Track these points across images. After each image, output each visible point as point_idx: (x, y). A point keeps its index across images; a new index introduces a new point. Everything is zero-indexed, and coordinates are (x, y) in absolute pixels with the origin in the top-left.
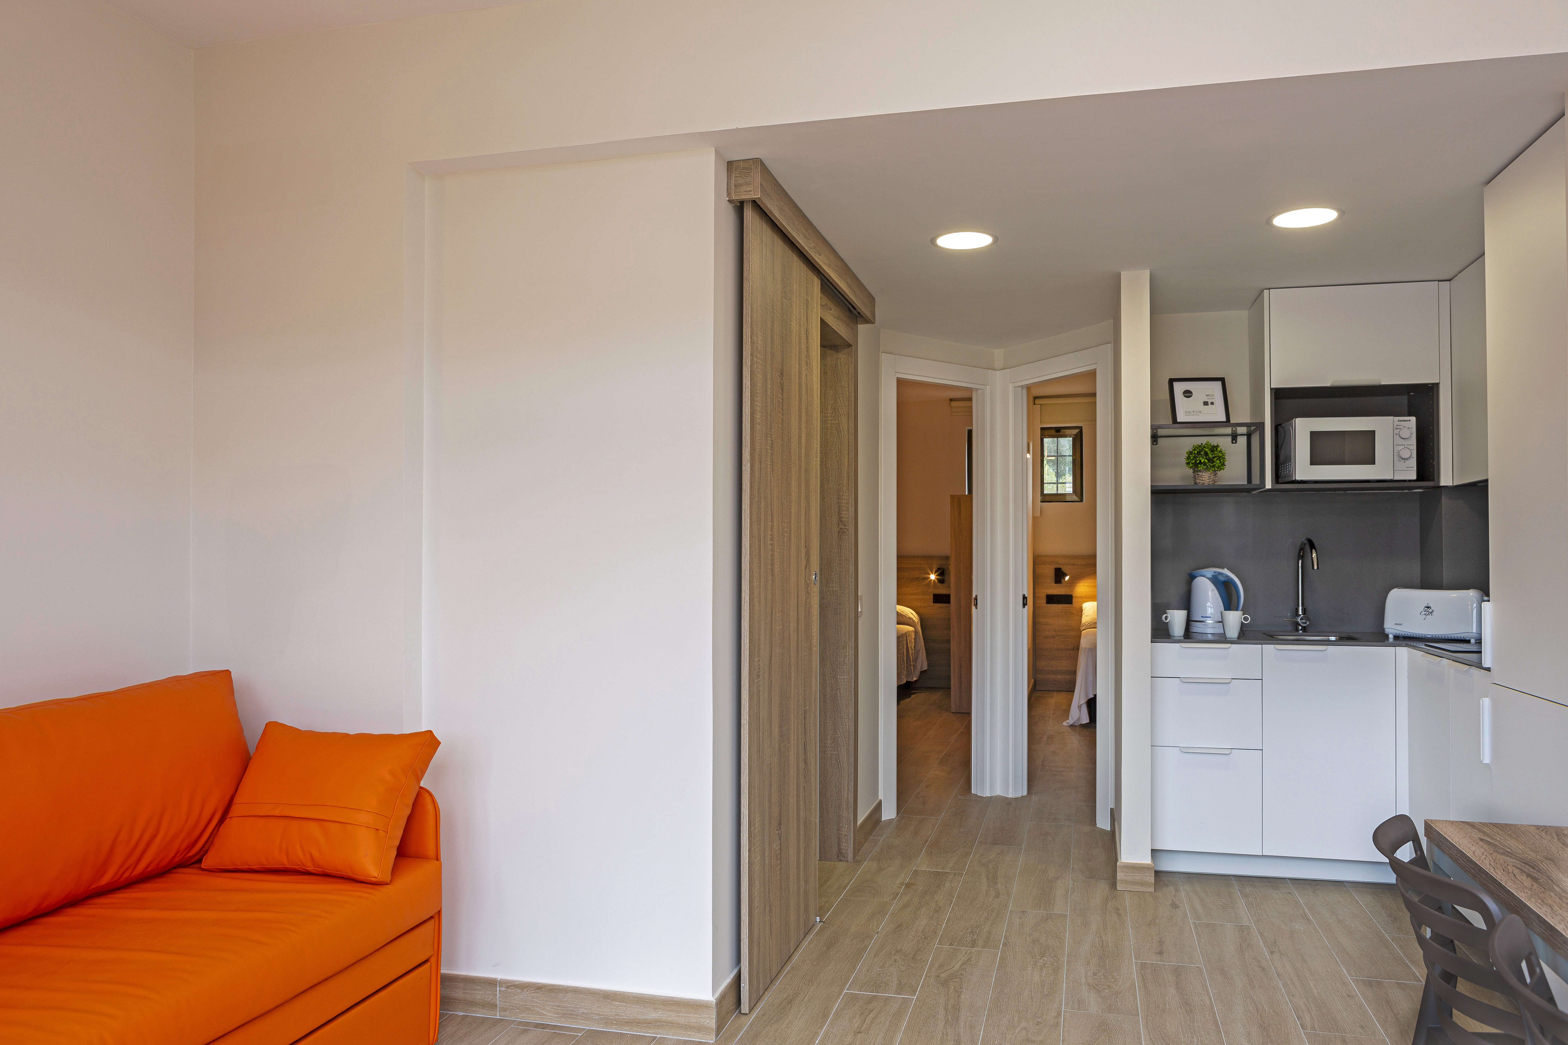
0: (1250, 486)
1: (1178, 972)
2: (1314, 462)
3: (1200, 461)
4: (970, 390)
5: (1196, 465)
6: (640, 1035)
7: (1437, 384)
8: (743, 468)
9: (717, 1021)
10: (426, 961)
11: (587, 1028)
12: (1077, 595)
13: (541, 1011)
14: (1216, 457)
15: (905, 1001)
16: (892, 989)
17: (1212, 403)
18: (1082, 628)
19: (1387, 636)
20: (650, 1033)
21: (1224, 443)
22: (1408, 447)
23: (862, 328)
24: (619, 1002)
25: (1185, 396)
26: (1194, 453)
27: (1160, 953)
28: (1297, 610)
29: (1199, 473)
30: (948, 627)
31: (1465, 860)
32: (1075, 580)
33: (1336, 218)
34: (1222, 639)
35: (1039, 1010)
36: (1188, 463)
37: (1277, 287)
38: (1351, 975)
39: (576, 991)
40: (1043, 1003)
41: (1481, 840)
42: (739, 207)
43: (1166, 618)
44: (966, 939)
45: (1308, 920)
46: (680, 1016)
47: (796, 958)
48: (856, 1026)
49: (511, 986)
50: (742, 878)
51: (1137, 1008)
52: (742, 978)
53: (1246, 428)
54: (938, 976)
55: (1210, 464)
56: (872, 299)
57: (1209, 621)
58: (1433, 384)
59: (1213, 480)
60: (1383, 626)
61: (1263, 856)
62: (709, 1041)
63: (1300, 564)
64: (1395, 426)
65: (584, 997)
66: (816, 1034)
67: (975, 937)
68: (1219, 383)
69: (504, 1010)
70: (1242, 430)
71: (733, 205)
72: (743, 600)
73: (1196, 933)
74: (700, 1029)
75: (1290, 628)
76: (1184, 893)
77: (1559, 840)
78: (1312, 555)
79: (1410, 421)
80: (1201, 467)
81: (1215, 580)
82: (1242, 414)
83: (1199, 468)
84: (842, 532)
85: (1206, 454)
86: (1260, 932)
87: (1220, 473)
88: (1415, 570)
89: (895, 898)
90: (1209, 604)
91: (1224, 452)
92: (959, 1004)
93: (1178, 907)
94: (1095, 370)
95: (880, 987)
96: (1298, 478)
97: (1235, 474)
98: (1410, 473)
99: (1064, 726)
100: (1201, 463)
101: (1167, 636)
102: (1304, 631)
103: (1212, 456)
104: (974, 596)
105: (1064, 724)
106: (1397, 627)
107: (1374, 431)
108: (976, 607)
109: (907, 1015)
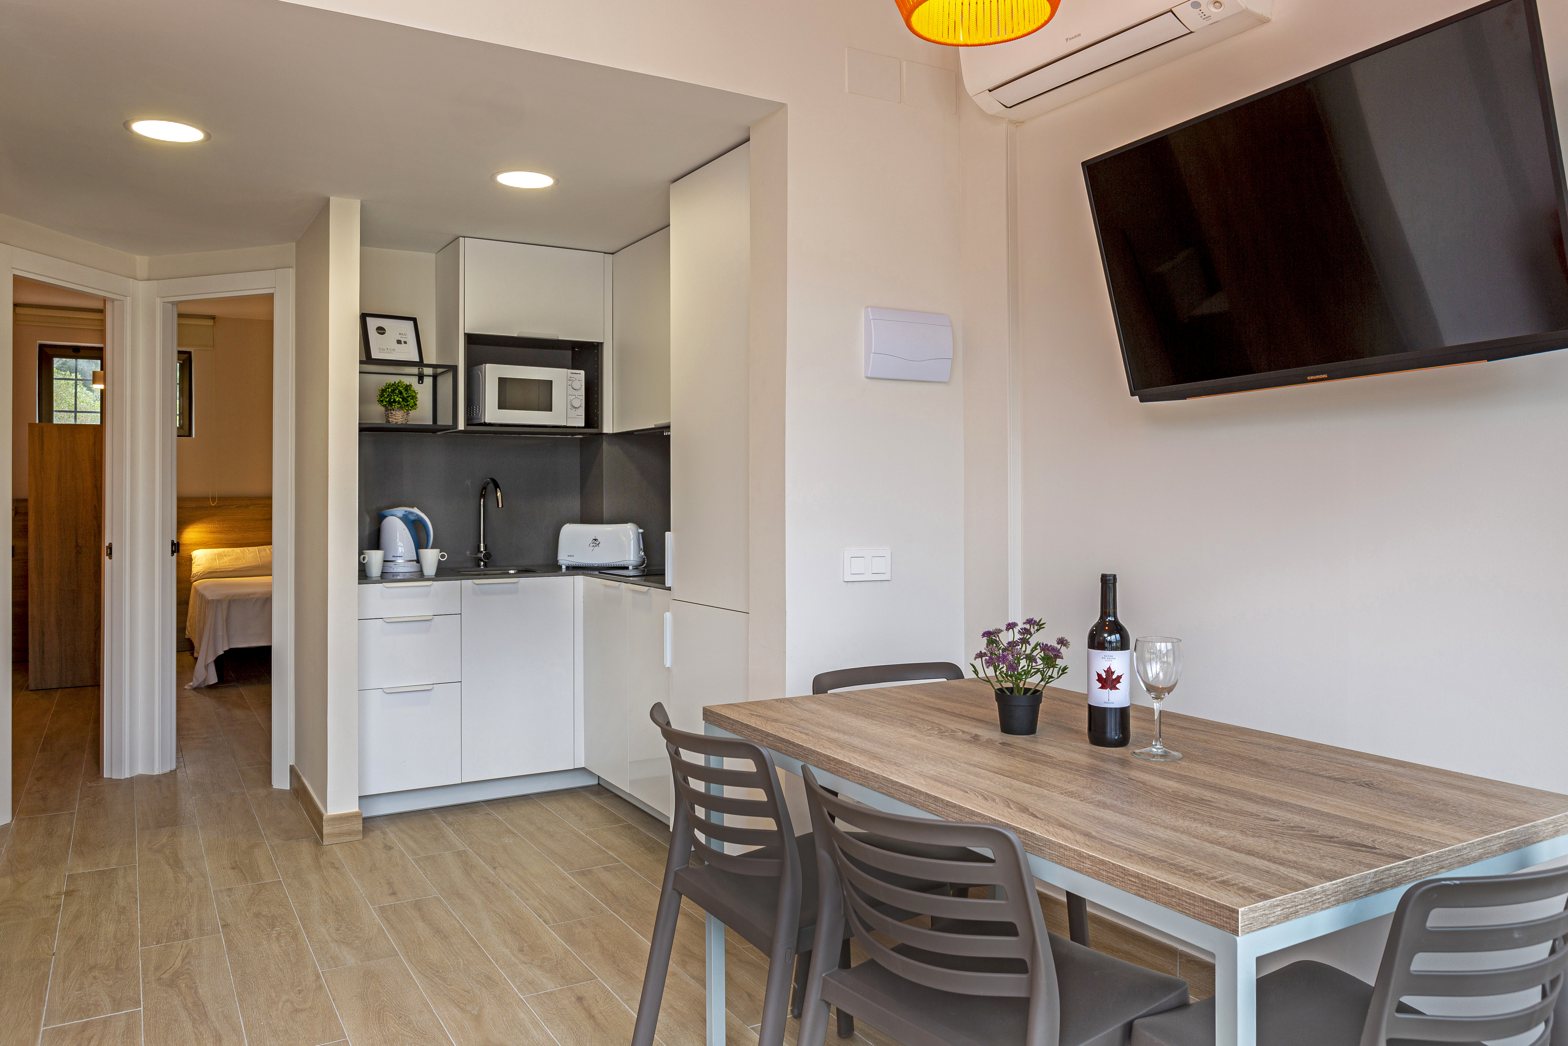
0: (435, 427)
1: (418, 906)
2: (502, 406)
3: (395, 399)
4: (105, 300)
5: (390, 403)
7: (602, 343)
12: (190, 543)
14: (408, 396)
15: (130, 1016)
16: (106, 1009)
17: (405, 342)
18: (193, 579)
19: (561, 567)
21: (413, 381)
22: (578, 397)
25: (378, 333)
26: (388, 391)
27: (394, 893)
28: (479, 547)
29: (392, 412)
33: (552, 185)
34: (420, 576)
35: (294, 979)
36: (382, 401)
37: (472, 236)
38: (566, 871)
40: (296, 972)
41: (748, 713)
43: (366, 559)
44: (174, 933)
45: (512, 833)
51: (394, 948)
53: (432, 369)
54: (160, 979)
55: (404, 403)
57: (400, 561)
58: (598, 343)
59: (406, 419)
60: (557, 557)
61: (462, 784)
63: (482, 503)
64: (569, 378)
67: (184, 927)
68: (412, 323)
70: (428, 371)
73: (420, 868)
75: (472, 565)
76: (392, 834)
78: (497, 494)
79: (580, 374)
80: (394, 406)
81: (405, 519)
82: (431, 357)
83: (392, 407)
85: (401, 393)
86: (477, 854)
87: (411, 412)
88: (575, 505)
89: (58, 911)
90: (400, 544)
91: (416, 392)
92: (199, 1000)
93: (392, 848)
94: (273, 294)
95: (89, 1010)
96: (487, 421)
97: (422, 414)
98: (578, 420)
99: (186, 689)
100: (395, 401)
101: (367, 577)
102: (485, 565)
103: (405, 395)
104: (107, 544)
105: (186, 687)
106: (570, 559)
107: (552, 381)
108: (111, 558)
109: (141, 1029)
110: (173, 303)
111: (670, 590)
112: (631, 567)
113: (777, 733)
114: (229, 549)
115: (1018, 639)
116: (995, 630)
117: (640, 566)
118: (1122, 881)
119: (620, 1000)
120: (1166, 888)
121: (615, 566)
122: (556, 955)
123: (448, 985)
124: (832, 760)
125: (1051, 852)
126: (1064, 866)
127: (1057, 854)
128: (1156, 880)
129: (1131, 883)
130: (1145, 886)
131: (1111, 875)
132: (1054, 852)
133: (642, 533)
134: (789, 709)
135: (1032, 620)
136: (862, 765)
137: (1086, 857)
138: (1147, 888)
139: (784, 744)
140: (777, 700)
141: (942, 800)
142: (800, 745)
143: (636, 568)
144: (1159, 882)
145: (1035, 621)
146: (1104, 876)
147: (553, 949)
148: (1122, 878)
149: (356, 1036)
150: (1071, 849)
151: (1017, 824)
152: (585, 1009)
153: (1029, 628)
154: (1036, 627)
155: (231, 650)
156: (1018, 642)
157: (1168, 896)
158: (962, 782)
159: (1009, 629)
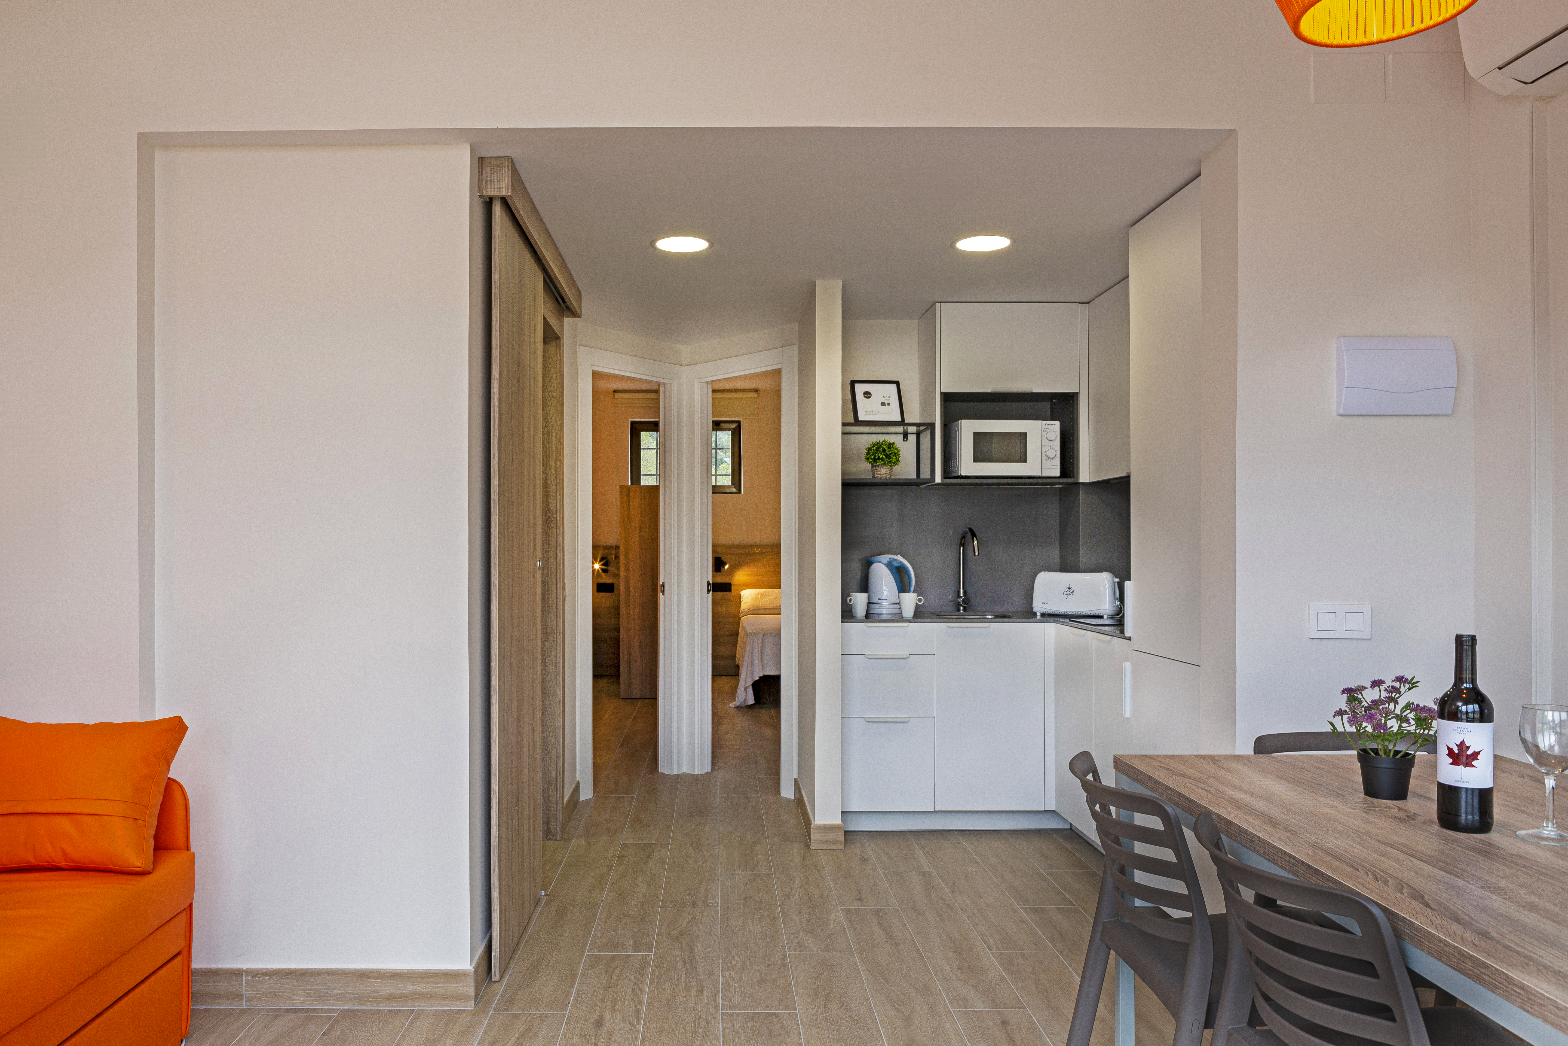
0: (919, 481)
1: (878, 914)
2: (976, 459)
3: (879, 457)
4: (659, 384)
5: (875, 460)
6: (397, 1010)
7: (1077, 394)
8: (492, 456)
9: (475, 989)
10: (178, 954)
11: (342, 1008)
12: (736, 583)
13: (291, 996)
14: (892, 453)
15: (644, 958)
16: (629, 949)
17: (889, 404)
18: (742, 615)
19: (1035, 614)
20: (407, 1006)
21: (897, 440)
22: (1054, 447)
23: (568, 321)
24: (374, 979)
25: (865, 397)
26: (874, 449)
27: (860, 899)
28: (959, 592)
29: (877, 468)
30: (617, 615)
31: (1152, 782)
32: (734, 568)
33: (1009, 245)
34: (899, 618)
35: (766, 955)
36: (868, 459)
37: (947, 301)
38: (1019, 905)
39: (329, 973)
40: (769, 949)
41: (1160, 767)
42: (488, 203)
43: (850, 600)
44: (686, 901)
45: (977, 863)
46: (438, 987)
47: (530, 928)
48: (605, 982)
49: (259, 974)
50: (492, 852)
51: (850, 945)
52: (493, 947)
53: (915, 427)
54: (669, 934)
55: (887, 460)
56: (579, 293)
57: (886, 603)
58: (1075, 393)
59: (889, 474)
60: (1032, 605)
61: (935, 812)
62: (468, 1008)
63: (961, 551)
64: (1043, 429)
65: (338, 978)
66: (569, 993)
67: (694, 898)
68: (895, 386)
69: (251, 999)
70: (911, 429)
71: (482, 200)
72: (492, 585)
73: (887, 881)
74: (458, 997)
75: (951, 609)
76: (870, 848)
77: (1214, 764)
78: (973, 543)
79: (1055, 425)
80: (880, 462)
81: (890, 565)
82: (914, 416)
83: (878, 463)
84: (550, 521)
85: (884, 450)
86: (940, 877)
87: (895, 468)
88: (1055, 554)
89: (610, 870)
90: (885, 588)
91: (899, 449)
92: (694, 956)
93: (867, 860)
94: (780, 369)
95: (618, 947)
96: (963, 474)
97: (906, 469)
98: (1054, 471)
99: (731, 707)
100: (879, 458)
101: (854, 617)
102: (965, 610)
103: (888, 452)
104: (661, 583)
105: (731, 705)
106: (1044, 606)
107: (1026, 433)
108: (663, 594)
109: (649, 969)
110: (707, 383)
111: (1130, 640)
112: (1105, 617)
113: (1176, 787)
114: (770, 590)
115: (1384, 698)
116: (1358, 686)
117: (1116, 616)
118: (1506, 991)
119: (1044, 1033)
120: (1554, 1006)
121: (1089, 614)
122: (991, 979)
123: (889, 985)
124: (1222, 820)
125: (1430, 945)
126: (1443, 962)
127: (1436, 948)
128: (1544, 995)
129: (1515, 993)
130: (1531, 1000)
131: (1494, 982)
132: (1433, 946)
133: (1118, 582)
134: (1205, 766)
135: (1403, 677)
136: (1251, 828)
137: (1466, 957)
138: (1533, 1003)
139: (1180, 799)
140: (1197, 756)
141: (1323, 874)
142: (1194, 801)
143: (1111, 617)
144: (1547, 998)
145: (1407, 680)
146: (1485, 981)
147: (990, 973)
148: (1506, 986)
149: (804, 1011)
150: (1451, 945)
151: (1397, 910)
152: (1007, 1032)
153: (1399, 687)
154: (1407, 686)
155: (764, 676)
156: (1383, 700)
157: (1557, 1016)
158: (1359, 859)
159: (1374, 687)
